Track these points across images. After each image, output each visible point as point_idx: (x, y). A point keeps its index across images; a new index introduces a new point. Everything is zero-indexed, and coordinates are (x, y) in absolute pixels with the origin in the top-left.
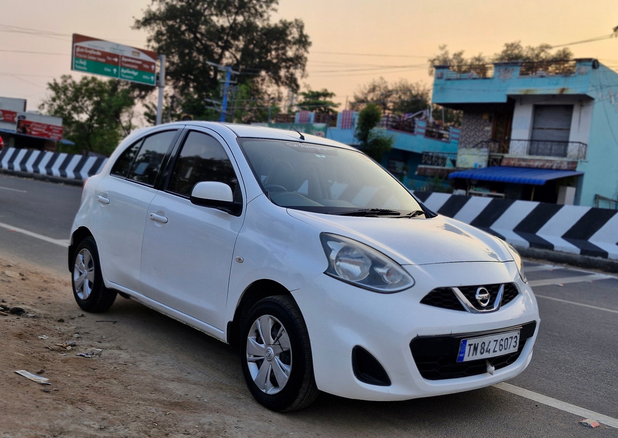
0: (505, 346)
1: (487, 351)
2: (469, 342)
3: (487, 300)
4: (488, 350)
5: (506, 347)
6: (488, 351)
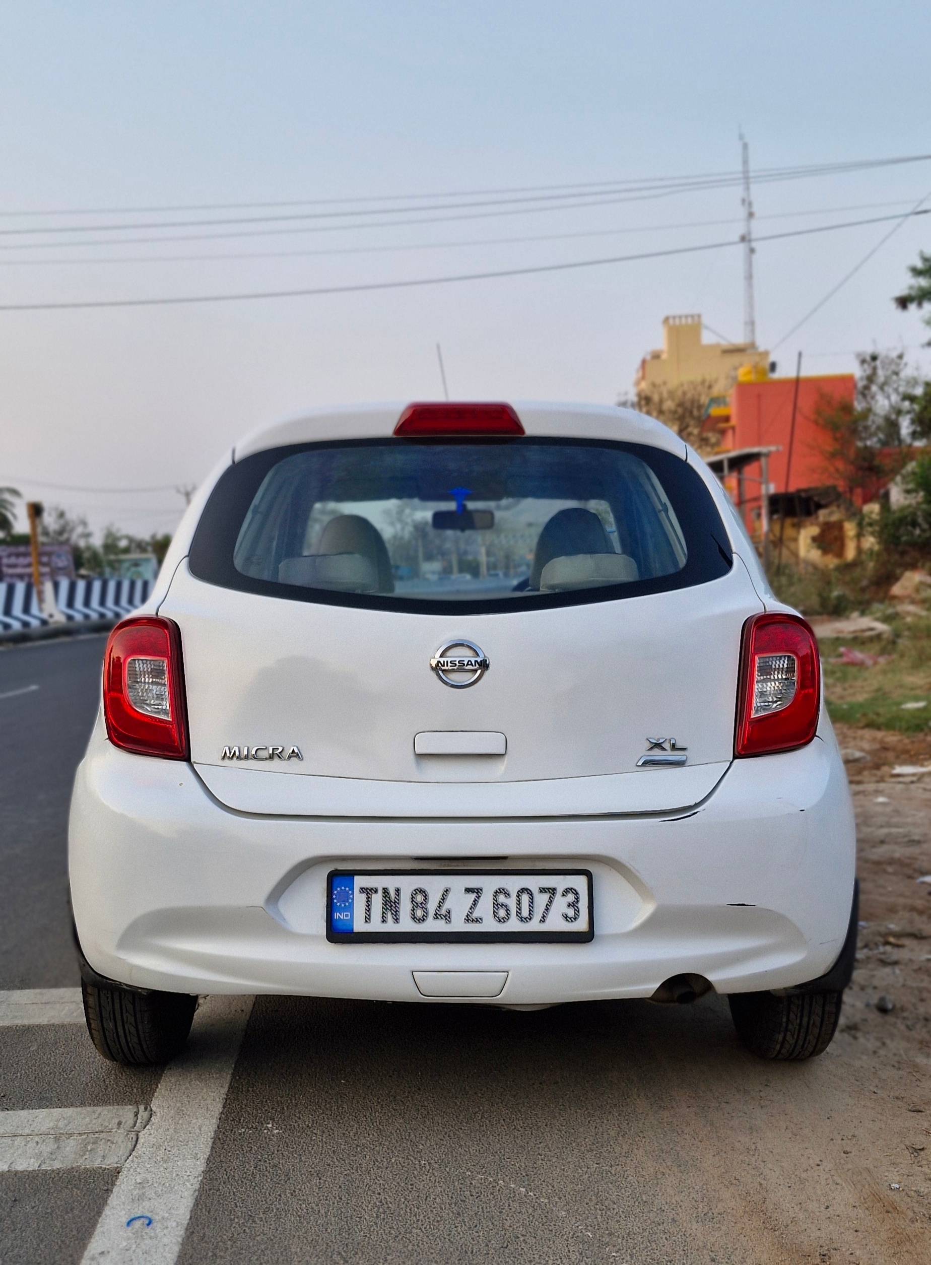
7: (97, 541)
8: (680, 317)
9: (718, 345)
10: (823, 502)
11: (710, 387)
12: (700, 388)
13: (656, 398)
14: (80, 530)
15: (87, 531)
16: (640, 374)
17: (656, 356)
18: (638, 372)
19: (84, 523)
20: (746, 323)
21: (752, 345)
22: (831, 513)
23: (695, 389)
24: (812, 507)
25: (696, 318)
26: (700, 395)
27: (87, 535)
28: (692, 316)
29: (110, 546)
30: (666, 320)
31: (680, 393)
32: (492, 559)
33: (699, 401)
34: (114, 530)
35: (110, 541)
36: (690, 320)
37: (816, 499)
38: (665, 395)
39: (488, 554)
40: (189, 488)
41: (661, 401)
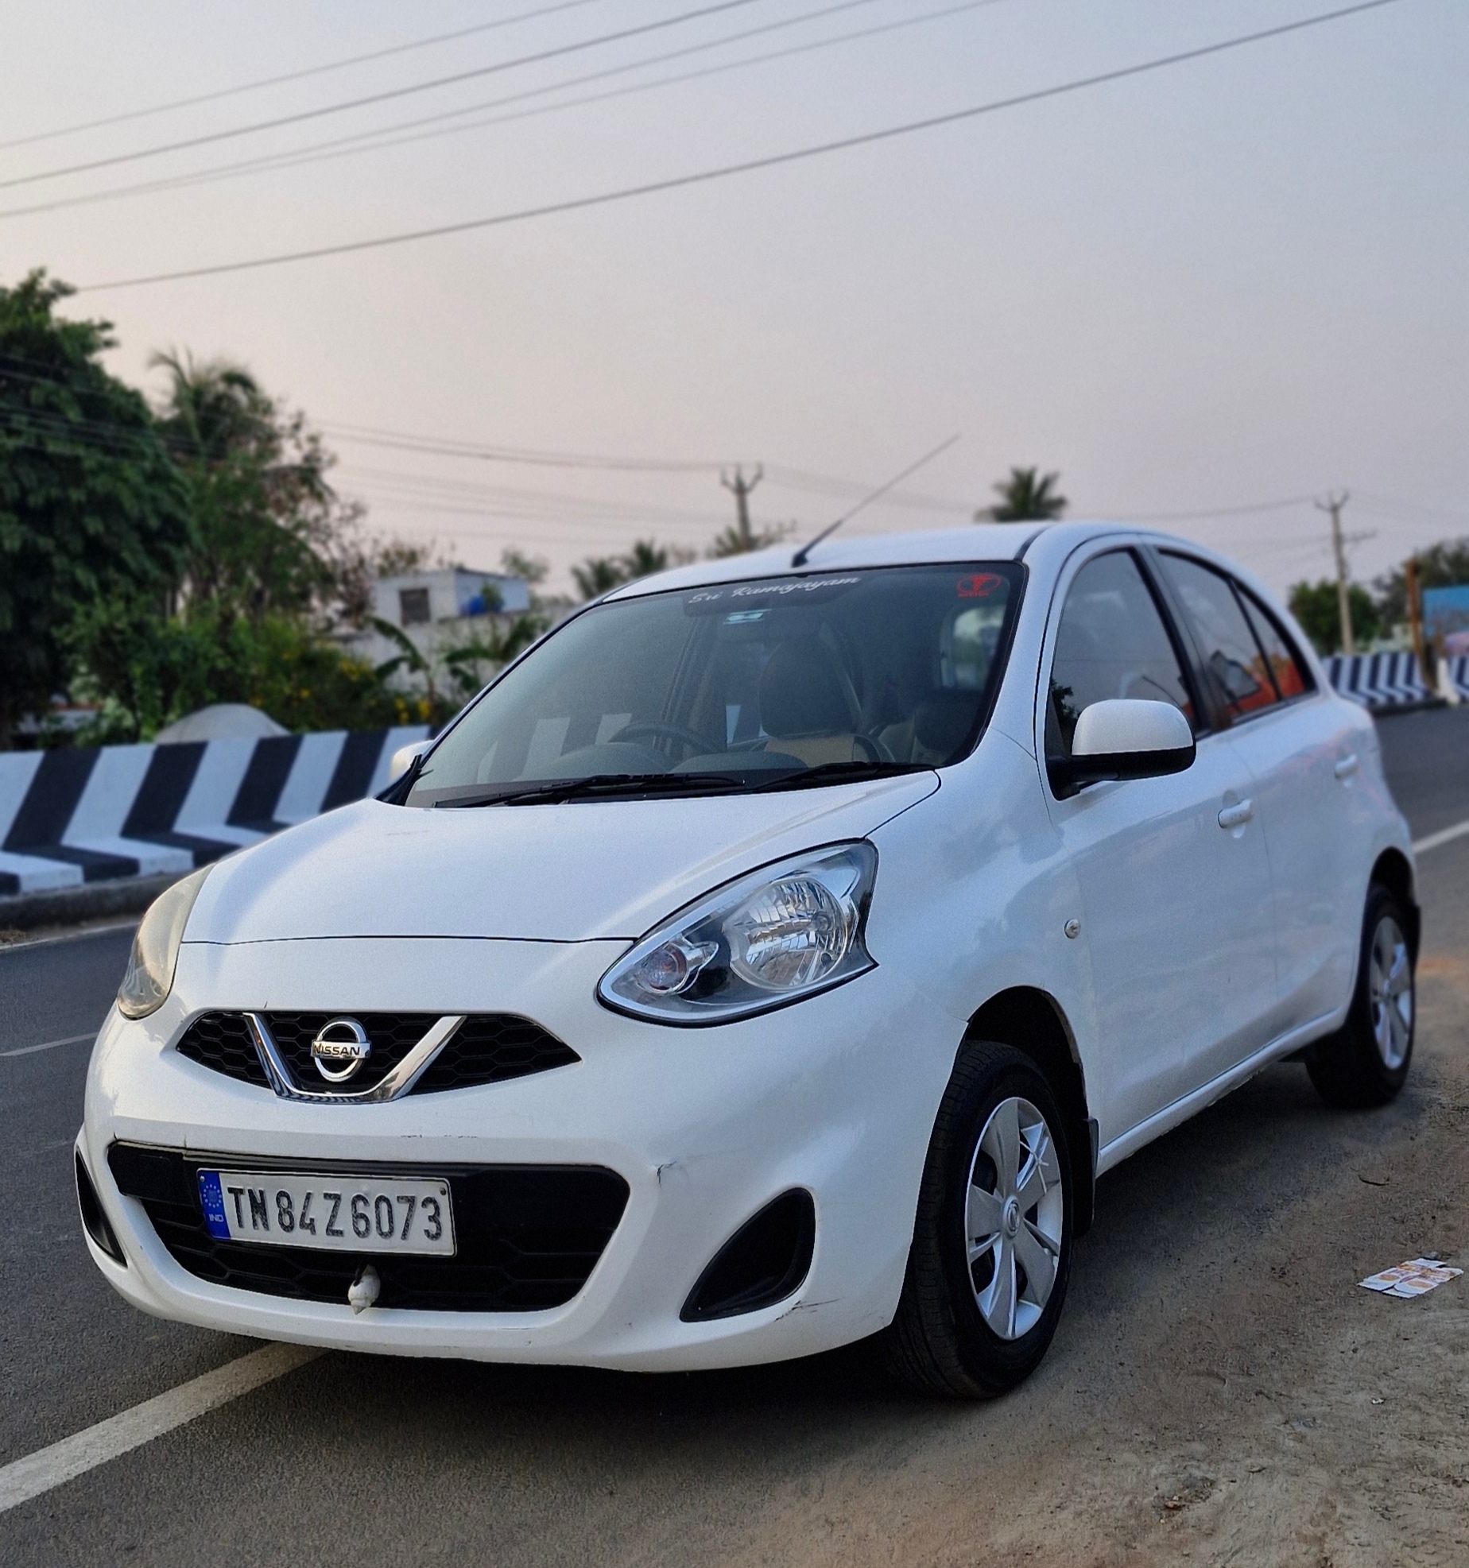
0: (379, 1222)
3: (346, 1063)
4: (308, 1222)
5: (386, 1229)
6: (311, 1227)
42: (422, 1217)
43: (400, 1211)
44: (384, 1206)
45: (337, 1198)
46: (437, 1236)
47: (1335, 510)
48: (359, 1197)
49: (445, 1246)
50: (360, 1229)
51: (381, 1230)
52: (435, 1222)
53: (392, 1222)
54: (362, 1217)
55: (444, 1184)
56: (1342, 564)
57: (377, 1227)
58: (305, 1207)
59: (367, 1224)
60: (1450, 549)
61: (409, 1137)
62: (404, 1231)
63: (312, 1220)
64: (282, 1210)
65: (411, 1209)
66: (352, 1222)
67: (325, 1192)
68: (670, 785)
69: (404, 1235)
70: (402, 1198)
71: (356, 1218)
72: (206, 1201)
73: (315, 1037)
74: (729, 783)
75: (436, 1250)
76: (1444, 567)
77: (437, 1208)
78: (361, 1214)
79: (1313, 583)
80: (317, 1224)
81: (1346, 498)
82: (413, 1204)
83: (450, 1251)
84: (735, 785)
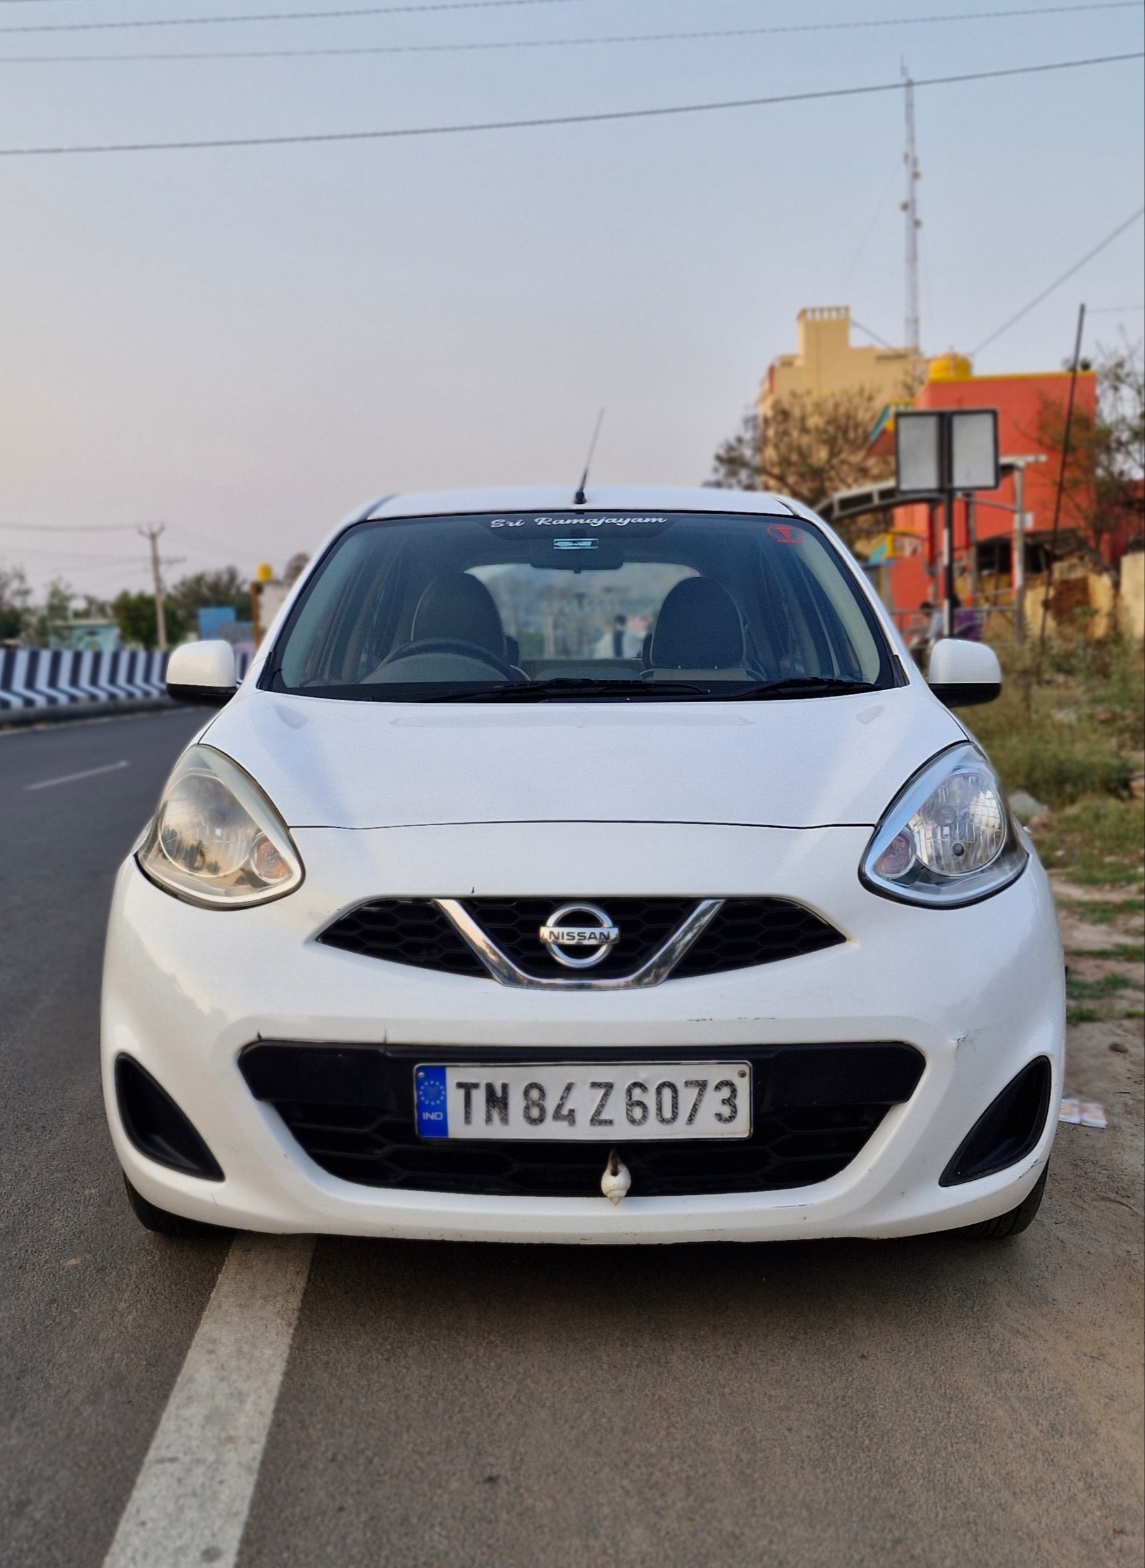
0: (660, 1109)
1: (557, 1116)
2: (455, 1075)
4: (565, 1112)
5: (667, 1113)
6: (571, 1117)
7: (39, 599)
8: (822, 310)
9: (871, 349)
10: (1058, 552)
11: (870, 399)
12: (856, 401)
13: (796, 412)
14: (15, 585)
15: (24, 587)
16: (767, 386)
17: (787, 363)
18: (762, 383)
19: (21, 577)
20: (907, 321)
21: (916, 350)
22: (1072, 568)
23: (850, 400)
24: (1043, 560)
25: (843, 312)
26: (856, 409)
27: (25, 593)
28: (838, 309)
29: (58, 606)
30: (803, 313)
31: (830, 405)
32: (559, 632)
33: (855, 417)
34: (62, 587)
35: (56, 602)
36: (834, 314)
37: (1048, 547)
38: (810, 408)
39: (555, 627)
40: (156, 529)
41: (803, 419)
42: (713, 1101)
43: (687, 1097)
44: (667, 1093)
45: (609, 1087)
46: (731, 1118)
47: (153, 537)
48: (636, 1085)
49: (740, 1128)
50: (635, 1117)
51: (661, 1117)
52: (730, 1105)
53: (677, 1108)
54: (638, 1105)
55: (746, 1068)
56: (158, 580)
57: (657, 1114)
58: (562, 1098)
59: (644, 1112)
60: (210, 578)
61: (698, 1021)
62: (690, 1116)
63: (572, 1111)
64: (530, 1103)
65: (701, 1094)
66: (625, 1110)
67: (591, 1081)
68: (634, 690)
69: (691, 1119)
70: (692, 1083)
71: (630, 1106)
72: (423, 1098)
73: (544, 923)
74: (695, 691)
75: (728, 1133)
76: (205, 591)
77: (734, 1091)
78: (638, 1101)
79: (134, 592)
80: (578, 1116)
81: (162, 529)
82: (704, 1089)
83: (746, 1133)
84: (701, 693)
